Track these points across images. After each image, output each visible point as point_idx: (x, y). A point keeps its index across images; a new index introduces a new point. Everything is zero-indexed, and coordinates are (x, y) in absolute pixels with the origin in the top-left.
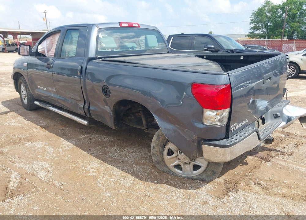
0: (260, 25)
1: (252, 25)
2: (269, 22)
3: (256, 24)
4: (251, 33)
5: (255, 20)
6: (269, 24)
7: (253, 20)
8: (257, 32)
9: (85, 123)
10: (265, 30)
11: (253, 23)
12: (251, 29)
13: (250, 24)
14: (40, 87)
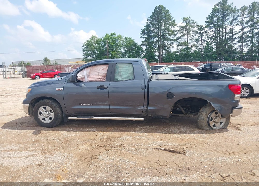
0: (90, 52)
1: (85, 53)
2: (96, 51)
3: (87, 52)
4: (85, 58)
5: (86, 49)
6: (97, 52)
7: (84, 49)
8: (89, 58)
9: (143, 119)
10: (94, 56)
11: (85, 51)
12: (84, 55)
13: (83, 52)
14: (82, 104)
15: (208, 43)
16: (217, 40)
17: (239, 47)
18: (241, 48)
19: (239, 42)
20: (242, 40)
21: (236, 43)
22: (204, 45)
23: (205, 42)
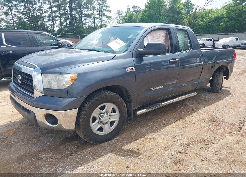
14: (153, 89)
15: (19, 18)
16: (29, 16)
17: (50, 25)
18: (52, 27)
19: (49, 20)
20: (52, 18)
21: (47, 21)
22: (16, 20)
23: (16, 17)
